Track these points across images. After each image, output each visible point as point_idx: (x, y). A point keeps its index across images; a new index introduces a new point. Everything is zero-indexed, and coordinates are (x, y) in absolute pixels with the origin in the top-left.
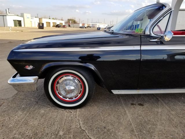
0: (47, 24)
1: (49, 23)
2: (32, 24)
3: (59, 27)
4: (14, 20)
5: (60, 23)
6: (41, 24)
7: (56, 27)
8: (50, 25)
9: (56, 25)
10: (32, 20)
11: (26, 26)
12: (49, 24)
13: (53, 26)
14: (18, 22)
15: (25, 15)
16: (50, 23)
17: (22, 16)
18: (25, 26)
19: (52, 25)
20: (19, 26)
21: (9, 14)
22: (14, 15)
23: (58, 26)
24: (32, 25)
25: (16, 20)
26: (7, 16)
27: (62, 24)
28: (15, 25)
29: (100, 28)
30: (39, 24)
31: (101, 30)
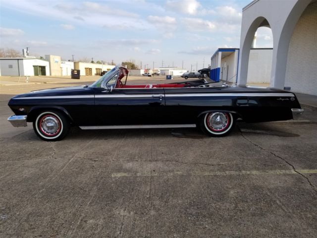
0: (86, 71)
2: (62, 71)
4: (34, 66)
5: (107, 69)
6: (76, 71)
7: (101, 75)
8: (91, 73)
9: (102, 73)
10: (62, 65)
11: (53, 74)
12: (90, 71)
13: (97, 74)
14: (40, 68)
15: (52, 57)
16: (91, 69)
17: (47, 59)
18: (50, 75)
19: (94, 72)
20: (42, 75)
21: (27, 57)
22: (35, 58)
24: (62, 74)
25: (37, 66)
26: (24, 60)
28: (36, 74)
29: (170, 76)
30: (73, 71)
31: (172, 79)
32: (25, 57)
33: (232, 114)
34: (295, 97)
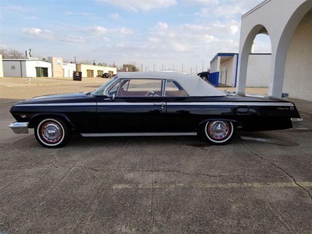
0: (88, 73)
1: (91, 71)
2: (64, 72)
3: (107, 78)
4: (36, 68)
5: (109, 71)
6: (78, 73)
7: (103, 77)
8: (93, 75)
9: (103, 75)
10: (64, 67)
11: (55, 76)
12: (92, 73)
13: (99, 76)
14: (43, 70)
15: (54, 59)
16: (93, 71)
17: (50, 60)
18: (53, 76)
19: (96, 74)
20: (44, 76)
21: (30, 58)
22: (38, 59)
23: (105, 76)
24: (64, 76)
25: (39, 68)
26: (26, 62)
27: (113, 73)
28: (38, 75)
30: (75, 73)
32: (28, 59)
33: (233, 122)
34: (294, 107)
